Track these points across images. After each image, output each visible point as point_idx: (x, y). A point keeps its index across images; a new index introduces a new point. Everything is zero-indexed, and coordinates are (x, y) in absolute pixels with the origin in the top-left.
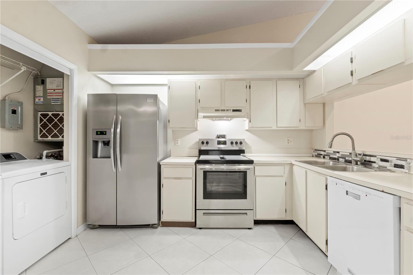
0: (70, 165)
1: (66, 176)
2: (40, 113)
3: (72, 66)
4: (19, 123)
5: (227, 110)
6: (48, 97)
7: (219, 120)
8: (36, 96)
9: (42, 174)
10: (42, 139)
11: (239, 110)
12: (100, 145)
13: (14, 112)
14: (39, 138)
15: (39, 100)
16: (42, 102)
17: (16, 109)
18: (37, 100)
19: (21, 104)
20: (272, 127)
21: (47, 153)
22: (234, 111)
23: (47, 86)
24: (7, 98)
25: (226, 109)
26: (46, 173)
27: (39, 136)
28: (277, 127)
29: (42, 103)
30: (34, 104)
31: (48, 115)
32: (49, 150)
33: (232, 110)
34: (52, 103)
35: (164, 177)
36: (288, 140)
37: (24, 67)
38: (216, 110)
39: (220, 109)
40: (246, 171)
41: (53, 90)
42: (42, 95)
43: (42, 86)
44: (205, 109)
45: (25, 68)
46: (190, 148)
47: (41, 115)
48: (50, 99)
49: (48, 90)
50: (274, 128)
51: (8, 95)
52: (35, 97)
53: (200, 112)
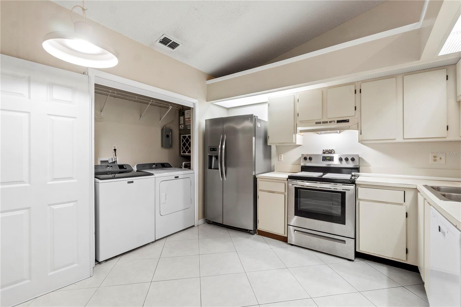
0: (194, 173)
1: (191, 181)
2: (182, 136)
3: (195, 101)
4: (171, 143)
5: (330, 122)
6: (186, 124)
7: (325, 133)
8: (180, 124)
9: (176, 177)
10: (183, 154)
11: (346, 120)
12: (214, 159)
13: (168, 136)
14: (182, 154)
15: (182, 126)
16: (183, 128)
17: (169, 134)
18: (180, 127)
19: (171, 130)
20: (395, 139)
21: (185, 164)
22: (338, 122)
23: (185, 116)
24: (164, 128)
25: (328, 120)
26: (178, 177)
27: (182, 152)
28: (404, 139)
29: (183, 129)
30: (179, 129)
31: (186, 136)
32: (186, 162)
33: (336, 122)
34: (188, 128)
35: (260, 190)
36: (435, 157)
37: (171, 106)
38: (317, 123)
39: (322, 121)
40: (345, 192)
41: (188, 119)
42: (183, 123)
43: (183, 117)
44: (304, 122)
45: (171, 107)
46: (294, 164)
47: (183, 137)
48: (187, 125)
49: (186, 119)
50: (400, 139)
51: (165, 125)
52: (179, 124)
53: (298, 127)
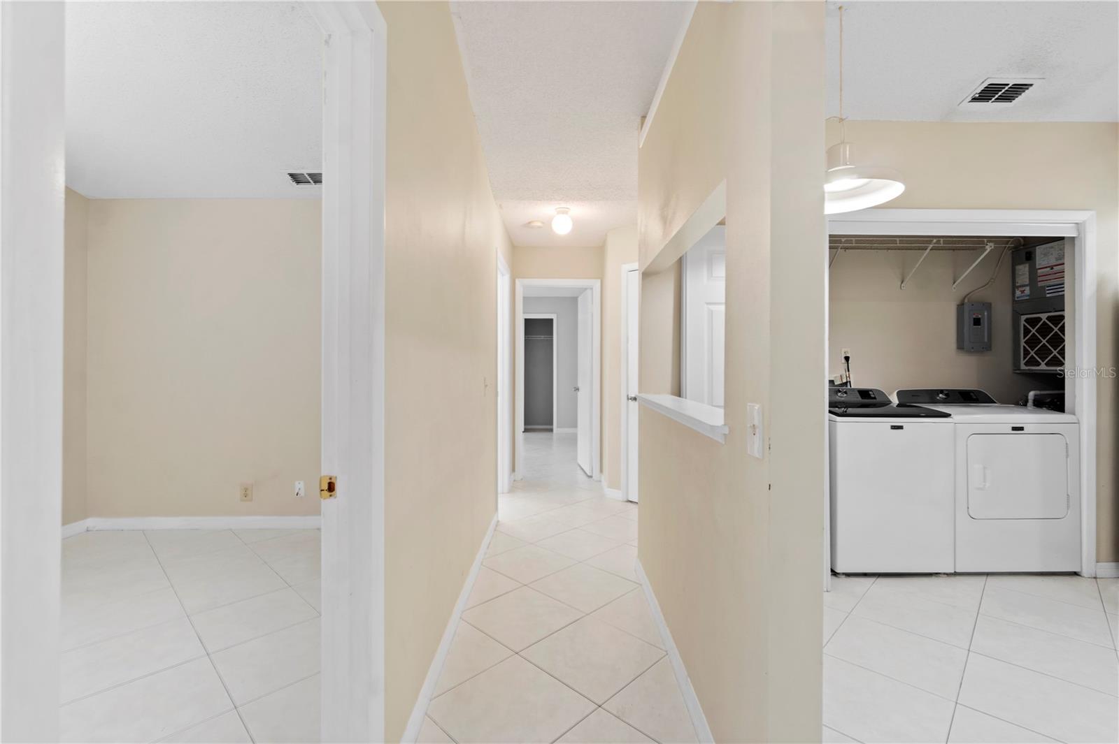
0: (1079, 423)
1: (1067, 444)
2: (1024, 318)
3: (1079, 216)
4: (986, 340)
6: (1040, 284)
8: (1017, 285)
9: (1014, 429)
10: (1027, 368)
13: (977, 322)
14: (1023, 367)
15: (1023, 292)
16: (1028, 296)
17: (980, 316)
18: (1018, 293)
19: (988, 306)
21: (1035, 395)
23: (1037, 263)
24: (966, 301)
26: (1022, 429)
27: (1022, 362)
29: (1028, 298)
30: (1014, 301)
31: (1040, 319)
32: (1040, 390)
34: (1048, 295)
37: (990, 244)
41: (1048, 269)
42: (1027, 283)
43: (1027, 265)
45: (992, 244)
47: (1027, 320)
48: (1043, 288)
49: (1039, 271)
51: (968, 294)
52: (1014, 287)
